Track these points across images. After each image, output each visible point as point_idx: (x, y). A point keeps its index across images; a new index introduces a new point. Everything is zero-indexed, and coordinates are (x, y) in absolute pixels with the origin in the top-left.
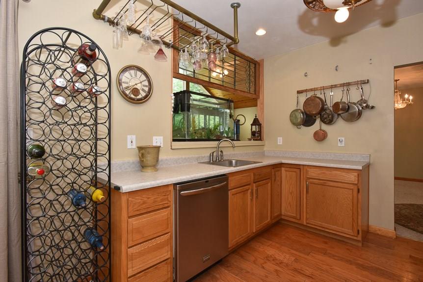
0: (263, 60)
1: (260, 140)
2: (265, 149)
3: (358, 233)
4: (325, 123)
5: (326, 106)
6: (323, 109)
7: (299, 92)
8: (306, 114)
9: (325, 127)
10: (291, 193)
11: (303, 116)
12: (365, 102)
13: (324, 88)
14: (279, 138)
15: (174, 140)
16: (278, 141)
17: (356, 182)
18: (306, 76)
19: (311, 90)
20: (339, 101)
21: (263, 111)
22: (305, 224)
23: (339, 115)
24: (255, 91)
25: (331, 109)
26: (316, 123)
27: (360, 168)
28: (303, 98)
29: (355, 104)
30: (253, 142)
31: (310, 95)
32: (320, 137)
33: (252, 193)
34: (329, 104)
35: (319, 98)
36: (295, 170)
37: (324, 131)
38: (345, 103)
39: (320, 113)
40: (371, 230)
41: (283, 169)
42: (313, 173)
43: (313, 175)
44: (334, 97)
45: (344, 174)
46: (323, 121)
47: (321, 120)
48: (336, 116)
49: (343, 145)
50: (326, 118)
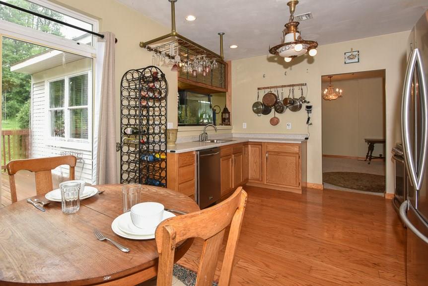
0: (231, 61)
1: (229, 125)
2: (233, 131)
3: (299, 185)
4: (278, 112)
5: (278, 100)
6: (276, 102)
7: (259, 89)
8: (265, 106)
9: (277, 115)
10: (255, 163)
11: (263, 107)
12: (304, 98)
13: (277, 87)
14: (244, 123)
15: (179, 125)
16: (243, 126)
17: (298, 152)
18: (264, 77)
19: (268, 88)
20: (288, 97)
21: (231, 102)
22: (265, 183)
23: (287, 107)
24: (225, 86)
25: (282, 102)
26: (271, 112)
27: (300, 143)
28: (262, 94)
29: (297, 99)
30: (224, 127)
31: (267, 91)
32: (274, 122)
33: (232, 160)
34: (280, 99)
35: (274, 94)
36: (258, 146)
37: (277, 118)
38: (291, 98)
39: (274, 105)
40: (308, 186)
41: (249, 146)
42: (271, 148)
43: (271, 149)
44: (284, 94)
45: (290, 147)
46: (276, 110)
47: (275, 110)
48: (285, 107)
49: (290, 128)
50: (279, 109)
